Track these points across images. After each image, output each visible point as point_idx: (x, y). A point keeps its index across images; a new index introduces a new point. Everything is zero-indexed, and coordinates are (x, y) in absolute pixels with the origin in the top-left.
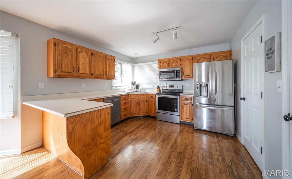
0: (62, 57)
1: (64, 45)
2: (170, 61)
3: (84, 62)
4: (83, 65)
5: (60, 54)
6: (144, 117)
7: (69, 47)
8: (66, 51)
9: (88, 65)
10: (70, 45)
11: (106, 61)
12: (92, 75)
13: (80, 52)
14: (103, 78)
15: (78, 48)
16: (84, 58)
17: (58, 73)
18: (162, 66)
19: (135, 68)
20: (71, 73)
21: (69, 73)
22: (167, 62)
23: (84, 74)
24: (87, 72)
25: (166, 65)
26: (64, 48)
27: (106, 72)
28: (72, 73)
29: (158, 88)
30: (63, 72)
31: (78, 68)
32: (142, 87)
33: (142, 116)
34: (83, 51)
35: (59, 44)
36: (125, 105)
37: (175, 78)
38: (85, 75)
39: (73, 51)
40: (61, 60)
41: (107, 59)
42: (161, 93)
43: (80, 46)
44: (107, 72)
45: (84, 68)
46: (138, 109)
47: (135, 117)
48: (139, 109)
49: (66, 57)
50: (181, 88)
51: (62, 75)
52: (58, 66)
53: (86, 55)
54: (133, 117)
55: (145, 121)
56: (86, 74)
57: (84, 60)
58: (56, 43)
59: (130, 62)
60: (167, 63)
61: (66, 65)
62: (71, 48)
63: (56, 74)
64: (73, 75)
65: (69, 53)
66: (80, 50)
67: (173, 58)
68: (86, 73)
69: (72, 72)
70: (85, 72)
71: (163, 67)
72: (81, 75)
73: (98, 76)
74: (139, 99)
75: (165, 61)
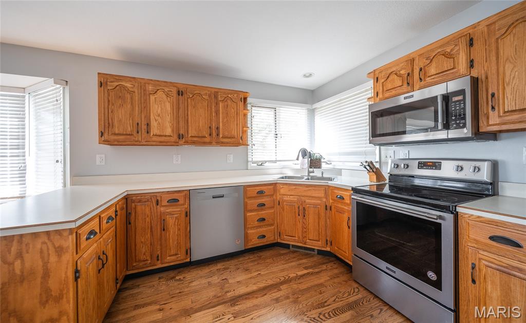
0: (113, 107)
1: (117, 84)
2: (416, 62)
3: (159, 111)
4: (157, 118)
5: (109, 101)
6: (320, 252)
7: (128, 85)
8: (120, 95)
9: (168, 118)
10: (131, 81)
11: (217, 104)
12: (180, 137)
13: (152, 92)
14: (210, 143)
15: (147, 85)
16: (161, 104)
17: (106, 136)
18: (380, 91)
19: (316, 113)
20: (132, 137)
21: (129, 137)
22: (402, 72)
23: (160, 136)
24: (168, 131)
25: (398, 82)
26: (118, 87)
27: (218, 128)
28: (135, 135)
29: (372, 168)
30: (115, 134)
31: (148, 125)
32: (333, 163)
33: (313, 250)
34: (158, 90)
35: (108, 83)
36: (262, 210)
37: (435, 129)
38: (162, 139)
39: (136, 91)
40: (112, 112)
41: (220, 99)
42: (386, 190)
43: (151, 80)
44: (221, 130)
45: (159, 124)
46: (300, 226)
47: (293, 246)
48: (303, 227)
49: (121, 106)
50: (484, 175)
51: (115, 140)
52: (107, 124)
53: (164, 96)
54: (289, 245)
55: (310, 270)
56: (166, 136)
57: (160, 108)
58: (102, 81)
59: (305, 102)
60: (400, 76)
61: (120, 121)
62: (131, 87)
63: (103, 140)
64: (137, 139)
65: (128, 96)
66: (150, 87)
67: (429, 48)
68: (164, 134)
69: (135, 133)
70: (163, 132)
71: (387, 94)
72: (155, 139)
73: (195, 139)
74: (303, 198)
75: (394, 69)
